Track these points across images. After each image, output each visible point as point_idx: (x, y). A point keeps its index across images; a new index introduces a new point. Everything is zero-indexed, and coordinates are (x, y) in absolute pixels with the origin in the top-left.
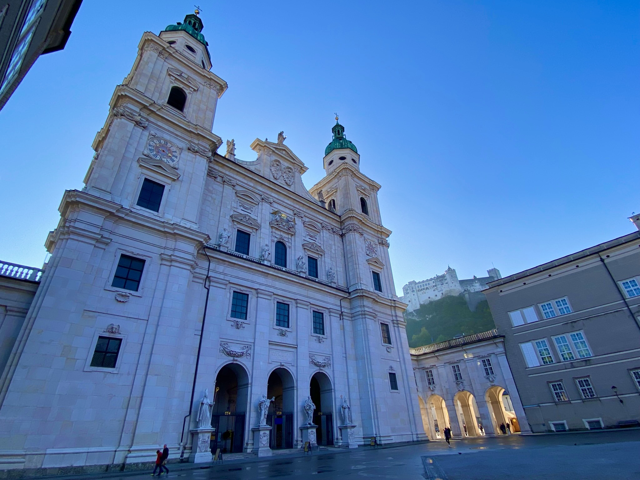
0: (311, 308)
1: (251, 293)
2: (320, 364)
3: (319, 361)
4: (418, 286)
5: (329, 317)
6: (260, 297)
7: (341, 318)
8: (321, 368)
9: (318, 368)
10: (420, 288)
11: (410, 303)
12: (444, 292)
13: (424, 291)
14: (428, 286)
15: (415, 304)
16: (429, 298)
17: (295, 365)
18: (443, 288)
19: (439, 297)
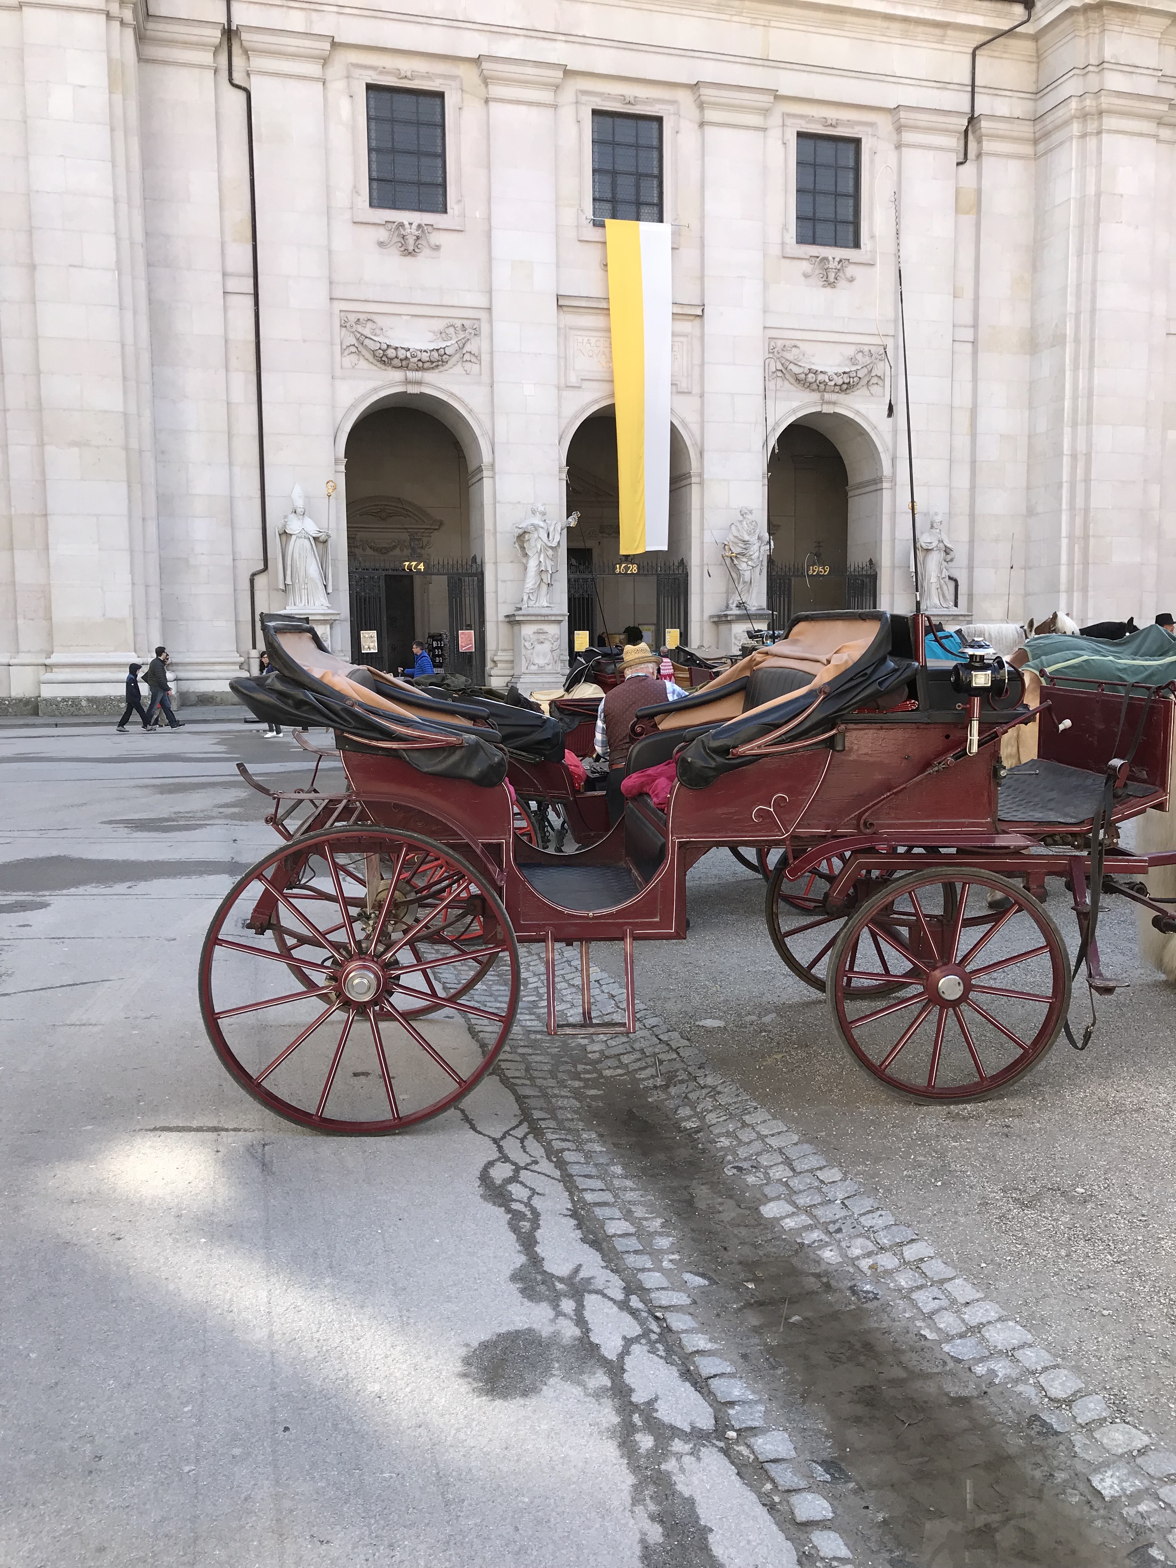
0: (789, 121)
1: (453, 83)
2: (821, 377)
3: (820, 369)
5: (893, 155)
6: (496, 100)
7: (972, 154)
8: (827, 396)
9: (816, 396)
17: (696, 390)
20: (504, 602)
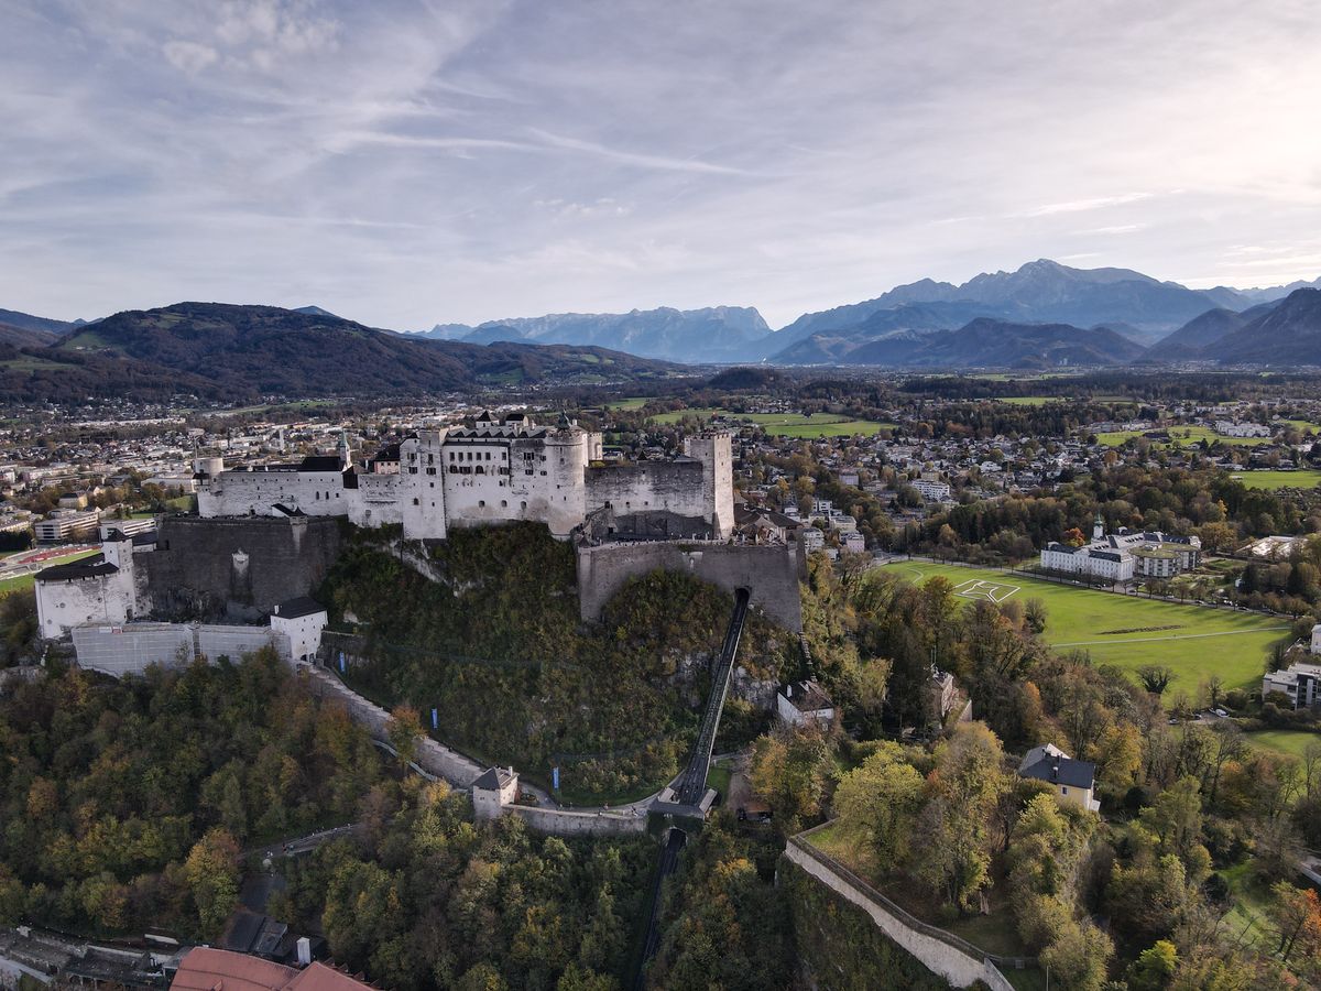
4: (452, 455)
10: (457, 463)
11: (419, 507)
12: (529, 499)
13: (468, 476)
14: (483, 463)
15: (433, 519)
16: (482, 503)
18: (529, 486)
19: (513, 513)
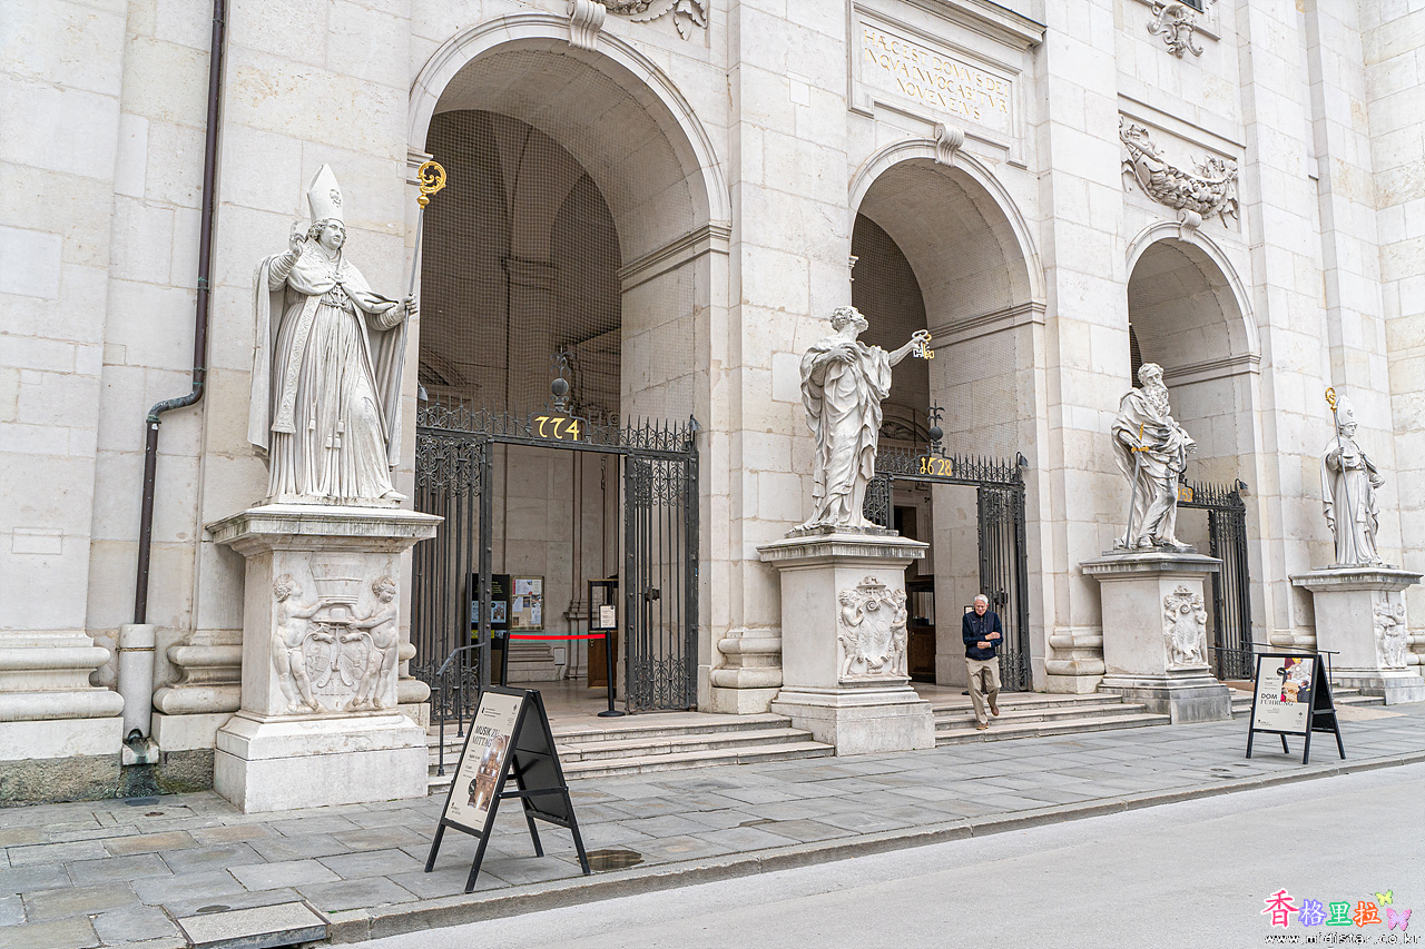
2: (1184, 184)
3: (1182, 170)
8: (1190, 216)
9: (1169, 215)
17: (1034, 168)
20: (755, 518)
